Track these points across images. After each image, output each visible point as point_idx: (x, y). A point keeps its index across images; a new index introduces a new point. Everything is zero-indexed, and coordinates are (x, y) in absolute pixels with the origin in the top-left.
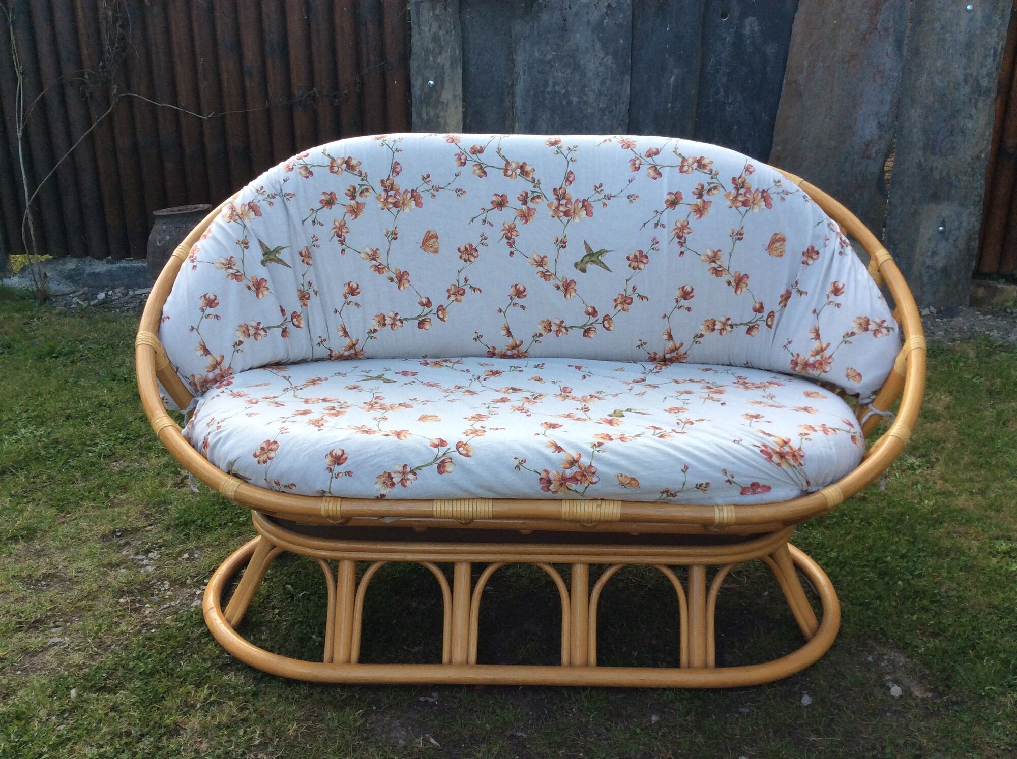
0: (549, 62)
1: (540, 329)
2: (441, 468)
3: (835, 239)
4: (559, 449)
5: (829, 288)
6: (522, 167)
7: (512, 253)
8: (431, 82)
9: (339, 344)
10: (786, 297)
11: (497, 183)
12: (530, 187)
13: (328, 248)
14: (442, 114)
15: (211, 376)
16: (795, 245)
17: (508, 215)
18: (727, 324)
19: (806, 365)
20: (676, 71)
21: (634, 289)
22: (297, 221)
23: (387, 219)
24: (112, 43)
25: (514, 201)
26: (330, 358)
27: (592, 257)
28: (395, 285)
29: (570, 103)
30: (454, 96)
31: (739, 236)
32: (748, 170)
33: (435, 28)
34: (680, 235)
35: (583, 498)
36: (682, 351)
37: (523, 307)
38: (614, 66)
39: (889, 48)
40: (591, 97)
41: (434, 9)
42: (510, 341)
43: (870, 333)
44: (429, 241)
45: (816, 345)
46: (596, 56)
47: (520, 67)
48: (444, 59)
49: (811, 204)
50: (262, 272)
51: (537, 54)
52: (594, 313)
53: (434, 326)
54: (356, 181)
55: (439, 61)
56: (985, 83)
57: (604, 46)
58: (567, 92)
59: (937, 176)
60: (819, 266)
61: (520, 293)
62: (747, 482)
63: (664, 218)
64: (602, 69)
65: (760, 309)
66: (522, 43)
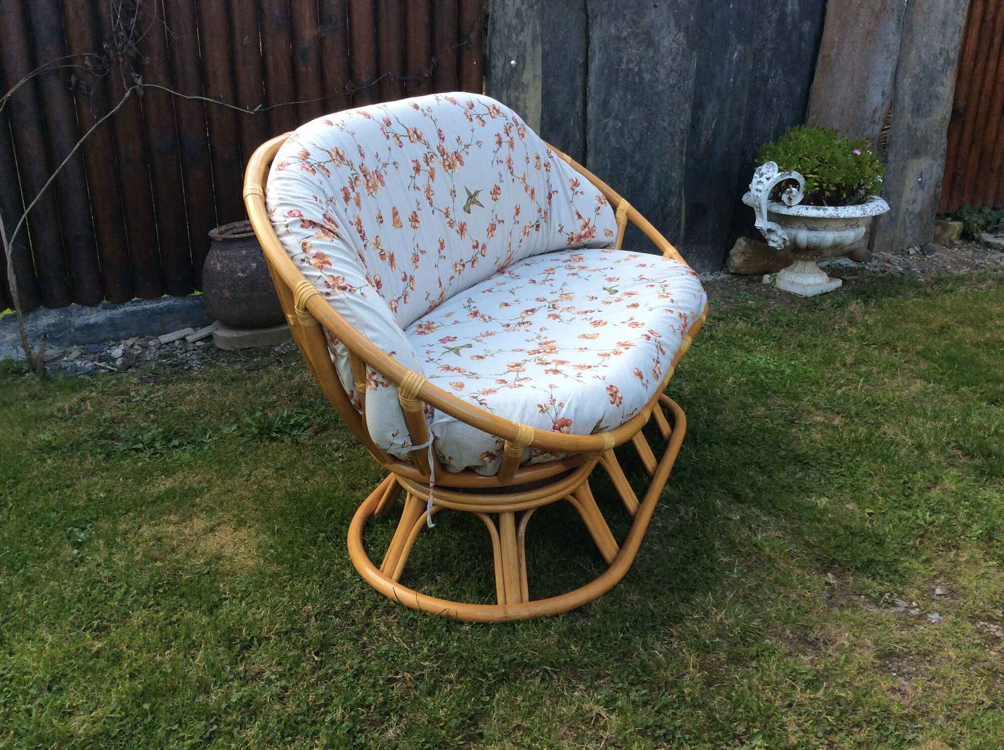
0: (625, 39)
8: (513, 62)
14: (522, 96)
20: (739, 47)
29: (642, 79)
30: (535, 77)
38: (685, 42)
40: (662, 73)
46: (670, 32)
47: (595, 43)
48: (526, 37)
51: (613, 31)
55: (520, 38)
56: (952, 54)
57: (677, 23)
58: (640, 70)
59: (919, 135)
64: (674, 45)
66: (599, 19)
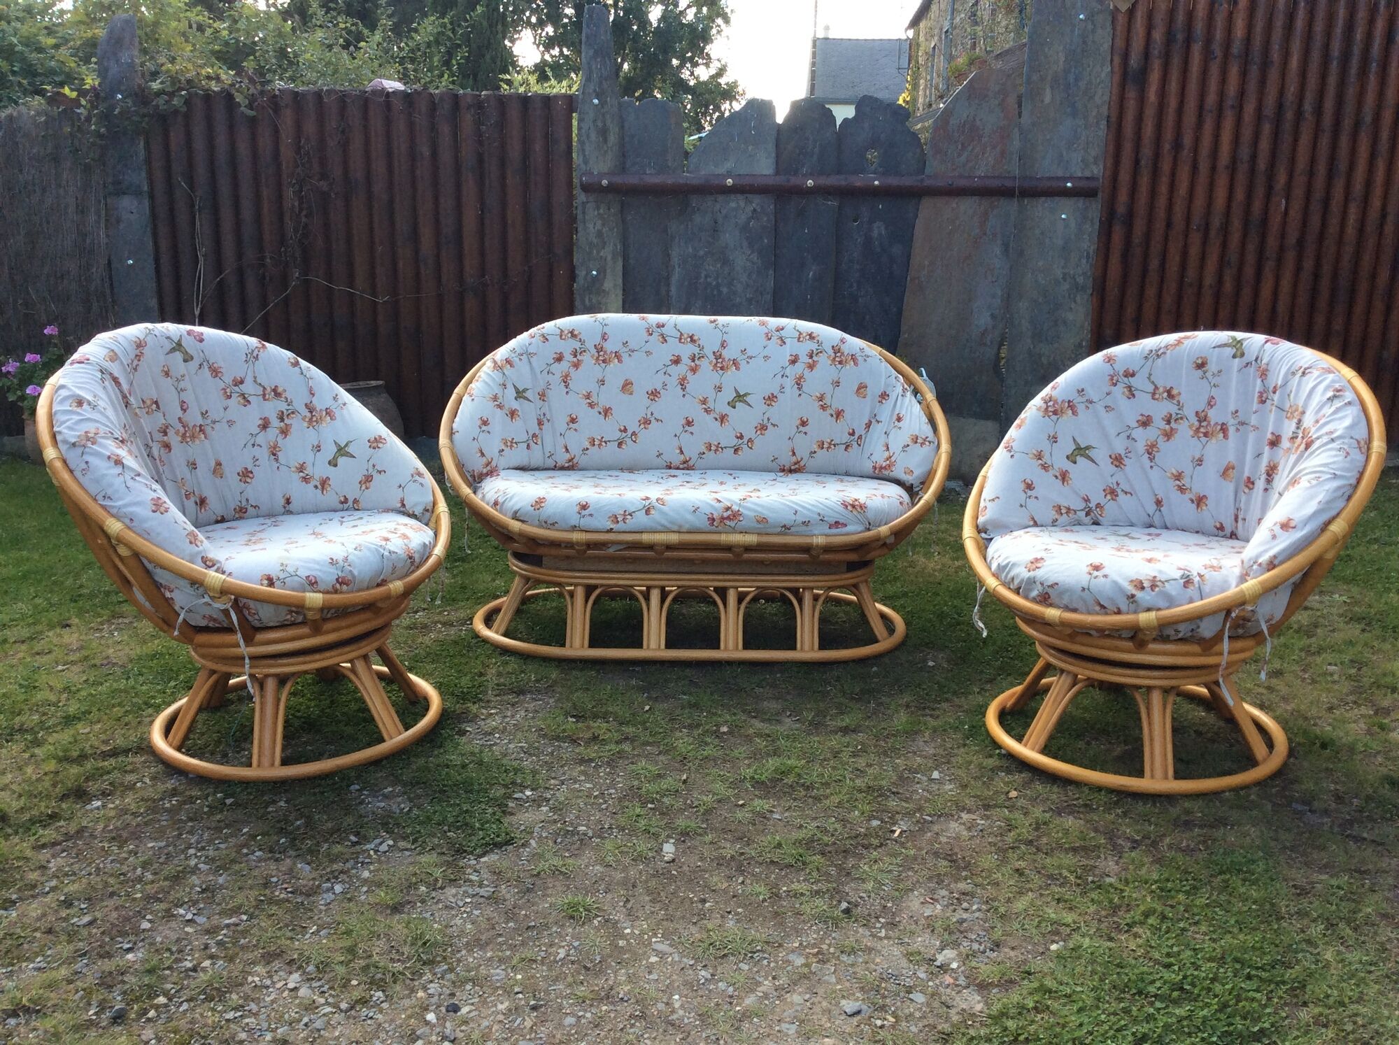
0: (702, 257)
1: (703, 449)
2: (648, 512)
3: (899, 385)
4: (719, 501)
5: (895, 417)
6: (691, 337)
7: (684, 396)
8: (594, 273)
9: (562, 458)
10: (868, 425)
11: (674, 347)
12: (696, 350)
13: (557, 392)
14: (603, 301)
15: (485, 471)
16: (874, 390)
17: (682, 369)
18: (832, 445)
19: (881, 468)
20: (814, 268)
21: (768, 419)
22: (538, 371)
23: (597, 371)
24: (296, 231)
25: (686, 360)
26: (555, 468)
27: (740, 398)
28: (602, 417)
29: (720, 292)
30: (615, 285)
31: (837, 384)
32: (843, 341)
33: (598, 226)
34: (799, 383)
35: (734, 531)
36: (802, 463)
37: (692, 433)
38: (760, 261)
39: (998, 251)
40: (739, 288)
41: (598, 208)
42: (682, 458)
43: (918, 445)
44: (627, 386)
45: (886, 454)
46: (743, 253)
47: (675, 260)
48: (607, 253)
49: (884, 364)
50: (515, 405)
51: (690, 250)
52: (741, 437)
53: (629, 446)
54: (577, 345)
55: (602, 254)
56: (1080, 280)
57: (751, 245)
58: (718, 283)
59: (1044, 360)
60: (889, 404)
61: (689, 423)
62: (832, 521)
63: (788, 372)
64: (749, 264)
65: (853, 434)
66: (677, 240)
